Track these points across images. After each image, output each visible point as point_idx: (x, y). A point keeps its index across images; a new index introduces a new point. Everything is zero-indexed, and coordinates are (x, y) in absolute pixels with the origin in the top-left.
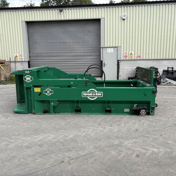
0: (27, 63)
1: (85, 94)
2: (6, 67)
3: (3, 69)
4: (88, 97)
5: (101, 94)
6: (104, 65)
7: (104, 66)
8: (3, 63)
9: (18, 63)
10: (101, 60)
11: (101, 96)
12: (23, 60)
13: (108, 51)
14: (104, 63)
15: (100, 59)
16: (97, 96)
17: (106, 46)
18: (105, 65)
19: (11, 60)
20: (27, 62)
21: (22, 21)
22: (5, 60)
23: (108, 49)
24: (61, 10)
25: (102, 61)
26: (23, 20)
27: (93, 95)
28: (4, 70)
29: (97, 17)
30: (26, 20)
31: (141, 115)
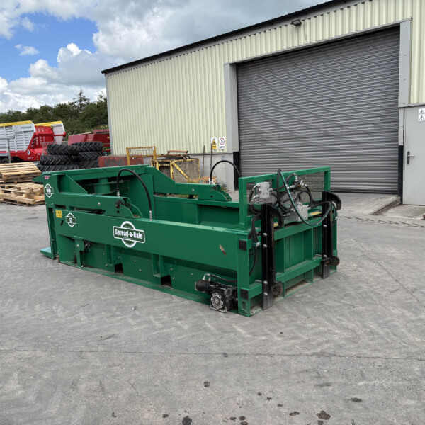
0: (232, 156)
1: (119, 233)
2: (187, 166)
3: (180, 170)
4: (122, 239)
5: (141, 235)
6: (408, 158)
7: (408, 163)
8: (182, 158)
9: (217, 156)
10: (401, 144)
11: (142, 240)
12: (225, 151)
13: (420, 116)
14: (409, 153)
15: (398, 141)
16: (136, 239)
17: (414, 101)
18: (411, 160)
19: (206, 152)
20: (230, 154)
21: (225, 65)
22: (187, 152)
23: (420, 110)
24: (298, 22)
25: (401, 148)
26: (227, 62)
27: (129, 236)
28: (182, 172)
29: (392, 21)
30: (231, 61)
31: (212, 306)
